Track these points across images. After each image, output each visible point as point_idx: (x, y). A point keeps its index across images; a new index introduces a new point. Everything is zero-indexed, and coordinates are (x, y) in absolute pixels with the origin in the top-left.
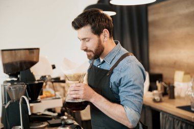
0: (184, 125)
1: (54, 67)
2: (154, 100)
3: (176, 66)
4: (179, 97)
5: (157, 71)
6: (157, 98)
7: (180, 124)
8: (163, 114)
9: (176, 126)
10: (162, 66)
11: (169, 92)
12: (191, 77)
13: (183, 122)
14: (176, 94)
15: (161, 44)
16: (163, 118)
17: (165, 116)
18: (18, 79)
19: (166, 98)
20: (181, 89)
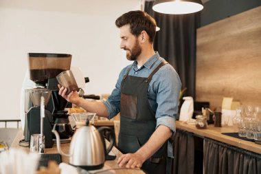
0: (229, 153)
1: (87, 80)
2: (198, 126)
3: (224, 93)
4: (226, 126)
5: (203, 99)
6: (201, 124)
7: (225, 151)
8: (207, 141)
9: (220, 154)
10: (209, 93)
11: (215, 120)
12: (241, 104)
13: (228, 149)
14: (223, 123)
15: (210, 69)
16: (206, 145)
17: (209, 143)
18: (46, 87)
19: (212, 126)
20: (229, 117)
